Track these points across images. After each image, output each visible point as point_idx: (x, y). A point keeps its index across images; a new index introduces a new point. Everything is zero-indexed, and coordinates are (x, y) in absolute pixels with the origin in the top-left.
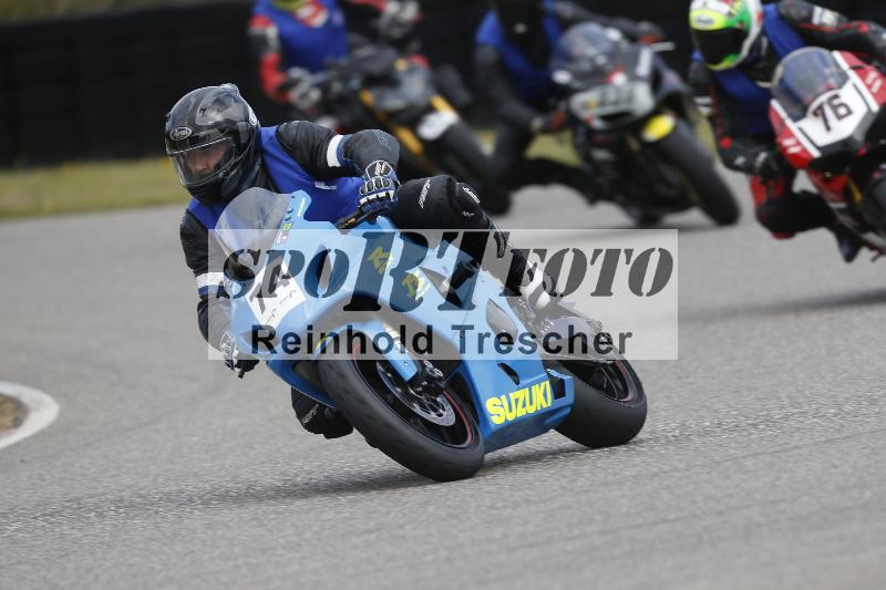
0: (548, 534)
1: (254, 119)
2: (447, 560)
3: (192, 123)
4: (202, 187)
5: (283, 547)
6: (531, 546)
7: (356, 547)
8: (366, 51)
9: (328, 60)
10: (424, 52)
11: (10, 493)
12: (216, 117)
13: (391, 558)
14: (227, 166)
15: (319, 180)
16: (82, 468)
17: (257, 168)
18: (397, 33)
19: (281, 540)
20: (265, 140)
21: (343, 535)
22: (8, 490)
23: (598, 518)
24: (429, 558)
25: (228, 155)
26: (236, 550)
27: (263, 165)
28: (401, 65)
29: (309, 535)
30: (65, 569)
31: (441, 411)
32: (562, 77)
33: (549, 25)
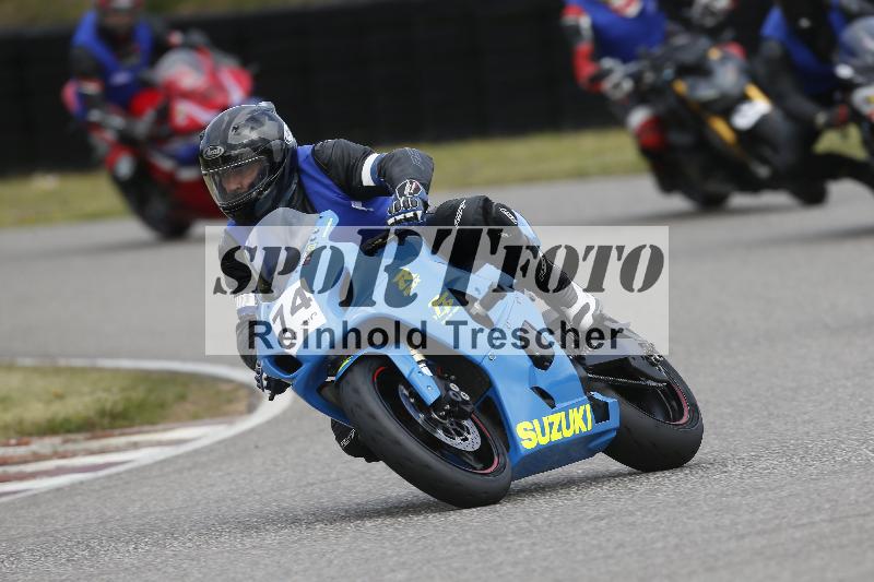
0: (777, 522)
1: (289, 137)
2: (677, 547)
3: (225, 143)
4: (237, 206)
5: (514, 533)
6: (760, 533)
7: (586, 533)
8: (681, 40)
9: (641, 49)
10: (737, 40)
11: (244, 479)
12: (251, 135)
13: (621, 545)
14: (260, 185)
15: (356, 199)
16: (315, 454)
17: (294, 186)
18: (709, 22)
19: (512, 526)
20: (301, 158)
21: (574, 522)
22: (243, 476)
23: (827, 506)
24: (659, 545)
25: (261, 175)
26: (468, 536)
27: (300, 184)
28: (715, 54)
29: (539, 521)
30: (297, 554)
31: (466, 434)
32: (844, 71)
33: (834, 18)
